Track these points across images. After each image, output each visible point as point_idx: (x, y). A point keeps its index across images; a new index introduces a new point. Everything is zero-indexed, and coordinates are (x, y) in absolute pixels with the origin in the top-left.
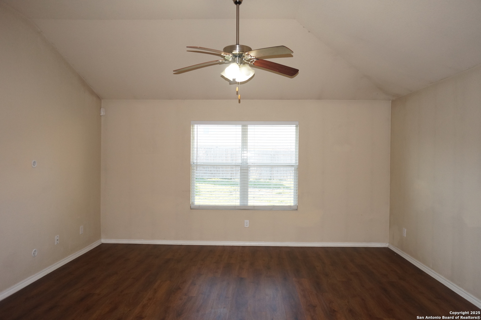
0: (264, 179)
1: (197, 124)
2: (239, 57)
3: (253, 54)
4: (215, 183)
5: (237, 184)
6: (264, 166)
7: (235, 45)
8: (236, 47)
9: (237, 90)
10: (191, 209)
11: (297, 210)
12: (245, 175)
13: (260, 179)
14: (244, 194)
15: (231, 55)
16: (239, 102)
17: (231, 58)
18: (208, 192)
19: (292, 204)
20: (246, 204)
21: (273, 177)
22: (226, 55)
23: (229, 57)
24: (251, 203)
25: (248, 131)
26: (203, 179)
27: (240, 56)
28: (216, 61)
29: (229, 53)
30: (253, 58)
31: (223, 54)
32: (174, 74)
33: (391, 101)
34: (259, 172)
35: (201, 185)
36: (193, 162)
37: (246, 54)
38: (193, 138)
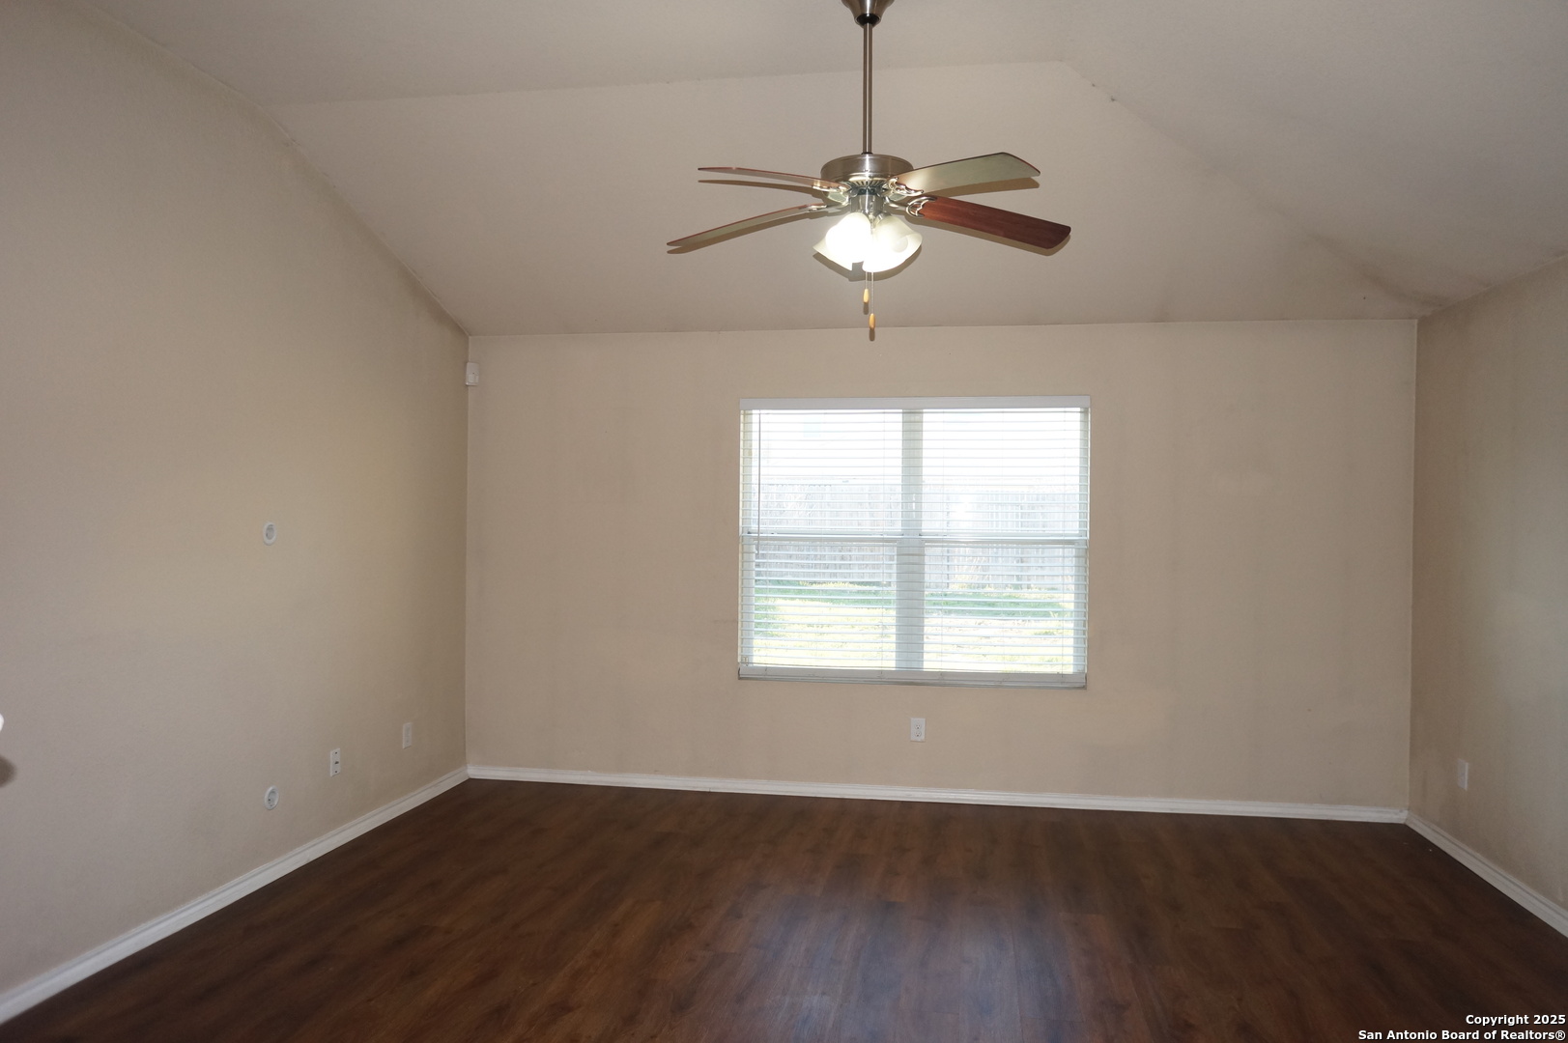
0: (996, 586)
1: (759, 409)
2: (873, 193)
3: (917, 183)
4: (835, 598)
5: (888, 602)
6: (1002, 542)
7: (859, 156)
8: (863, 161)
9: (866, 298)
10: (740, 678)
11: (1084, 688)
12: (913, 573)
13: (983, 587)
14: (910, 634)
15: (845, 189)
16: (872, 337)
17: (847, 198)
18: (809, 625)
19: (1070, 670)
20: (915, 665)
21: (1029, 580)
22: (829, 188)
23: (839, 193)
24: (934, 661)
25: (924, 429)
26: (797, 583)
27: (876, 189)
28: (800, 208)
29: (837, 182)
30: (914, 194)
31: (817, 187)
32: (669, 252)
33: (1416, 321)
34: (979, 561)
35: (789, 602)
36: (746, 530)
37: (892, 184)
38: (747, 451)
